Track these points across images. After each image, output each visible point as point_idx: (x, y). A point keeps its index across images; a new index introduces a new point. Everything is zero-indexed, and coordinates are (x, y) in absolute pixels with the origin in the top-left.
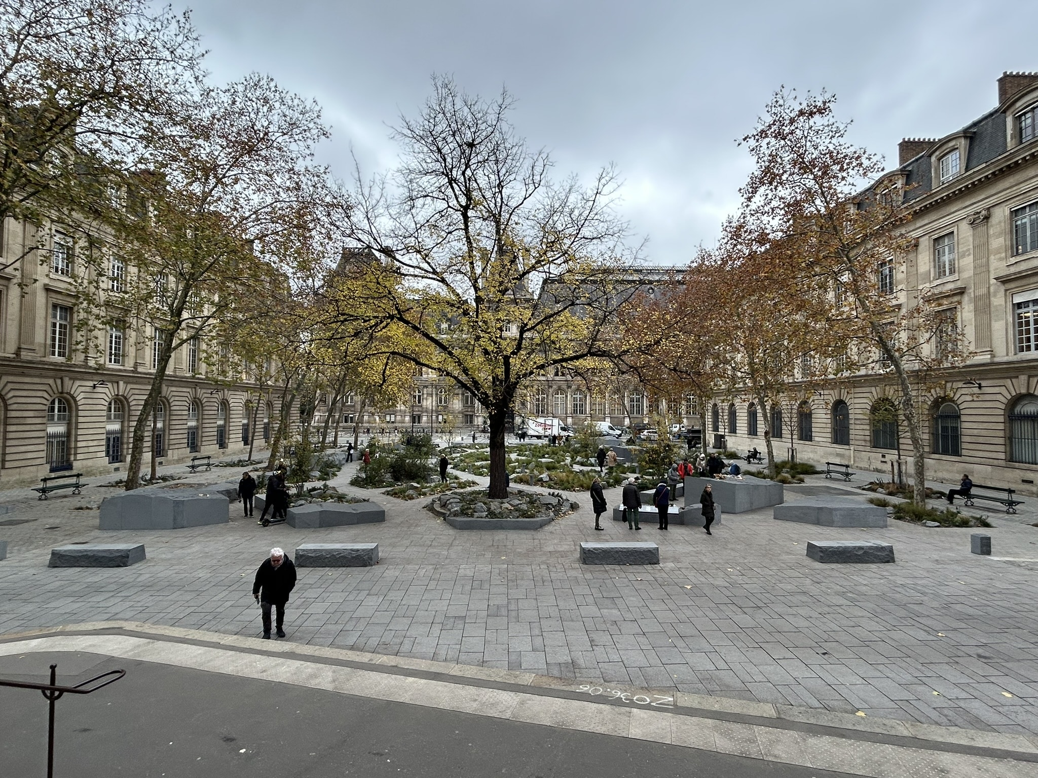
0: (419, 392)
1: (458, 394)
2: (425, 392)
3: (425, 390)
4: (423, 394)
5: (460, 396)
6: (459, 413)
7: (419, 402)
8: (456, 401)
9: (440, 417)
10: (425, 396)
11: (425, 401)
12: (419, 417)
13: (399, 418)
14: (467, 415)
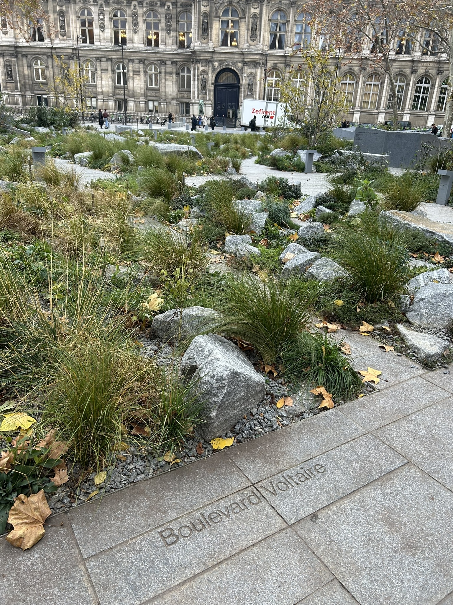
0: (124, 68)
1: (171, 73)
2: (130, 68)
3: (131, 65)
4: (128, 71)
5: (174, 76)
6: (172, 99)
7: (125, 83)
8: (169, 83)
9: (151, 104)
10: (131, 74)
11: (131, 80)
12: (126, 102)
13: (101, 103)
14: (182, 103)
